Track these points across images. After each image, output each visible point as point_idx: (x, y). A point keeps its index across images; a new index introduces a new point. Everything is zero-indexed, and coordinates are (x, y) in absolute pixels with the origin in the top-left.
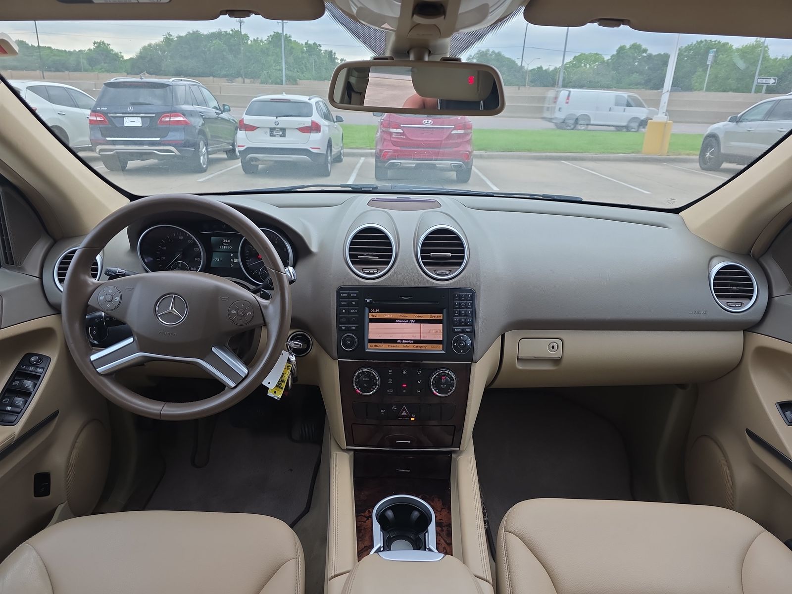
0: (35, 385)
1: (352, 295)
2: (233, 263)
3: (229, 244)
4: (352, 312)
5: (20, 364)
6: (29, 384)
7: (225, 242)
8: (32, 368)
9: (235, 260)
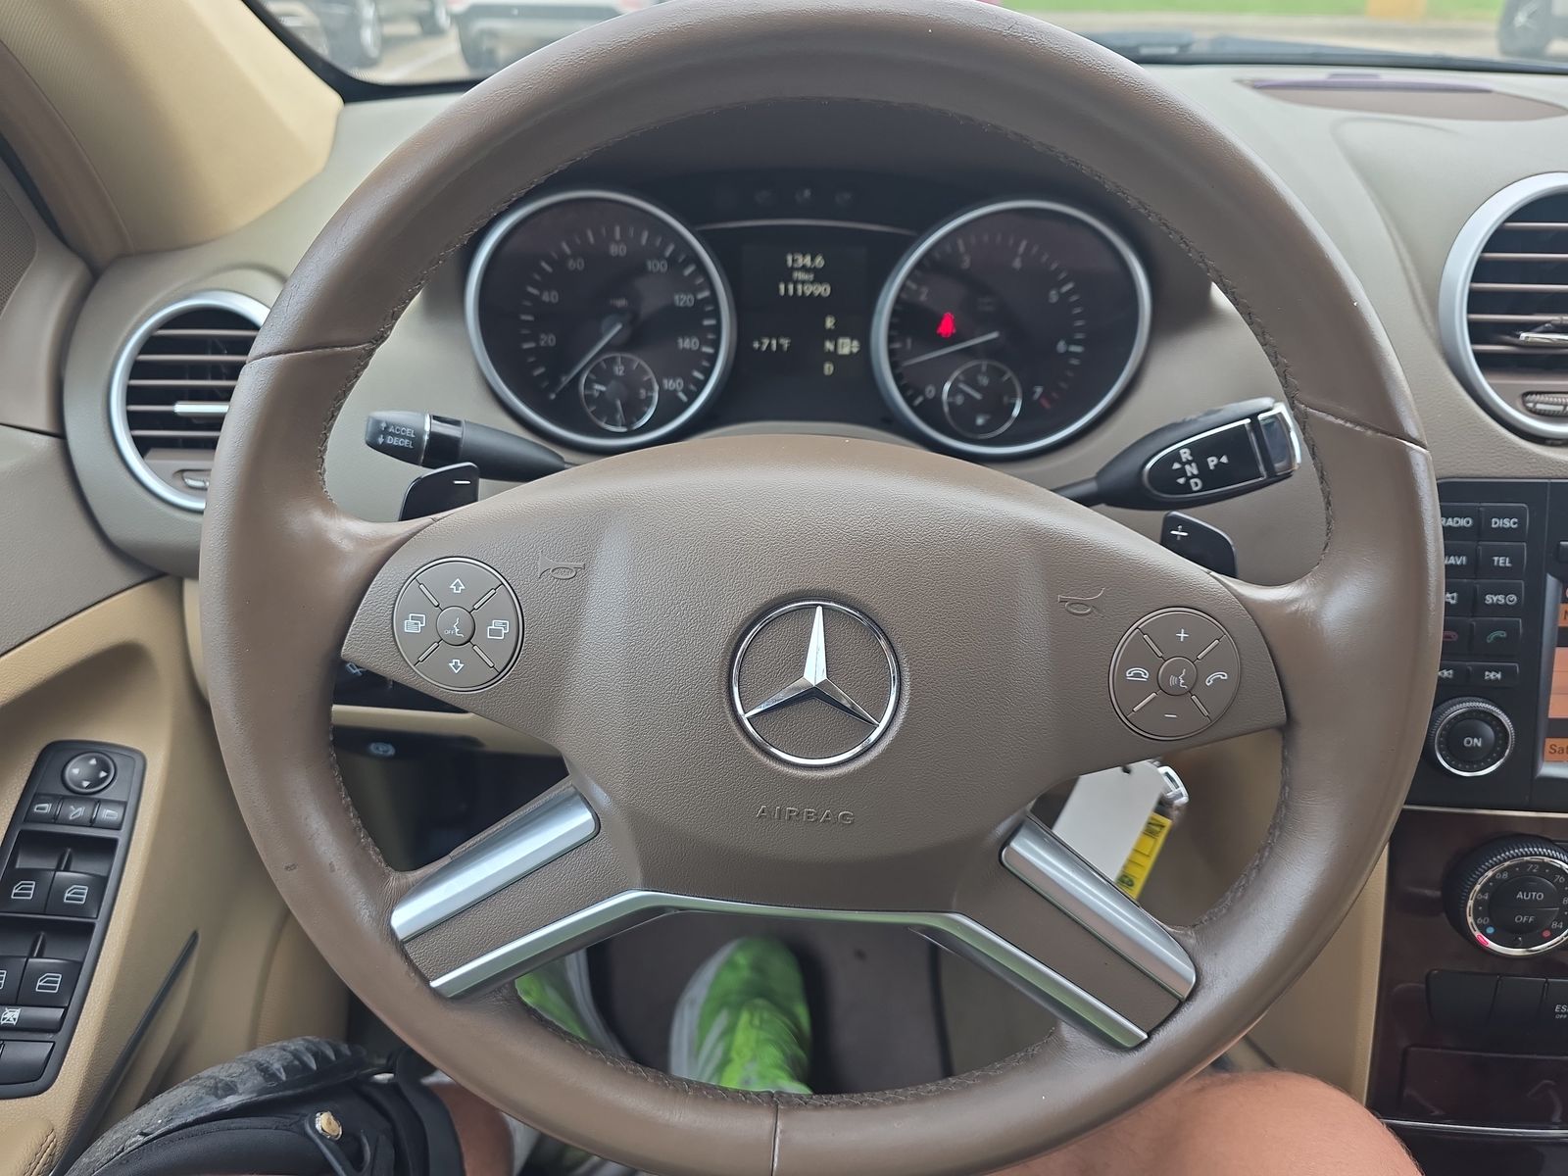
0: (99, 885)
1: (1496, 523)
2: (834, 357)
3: (819, 276)
4: (1496, 606)
5: (30, 795)
6: (73, 881)
7: (804, 269)
8: (78, 811)
9: (847, 346)
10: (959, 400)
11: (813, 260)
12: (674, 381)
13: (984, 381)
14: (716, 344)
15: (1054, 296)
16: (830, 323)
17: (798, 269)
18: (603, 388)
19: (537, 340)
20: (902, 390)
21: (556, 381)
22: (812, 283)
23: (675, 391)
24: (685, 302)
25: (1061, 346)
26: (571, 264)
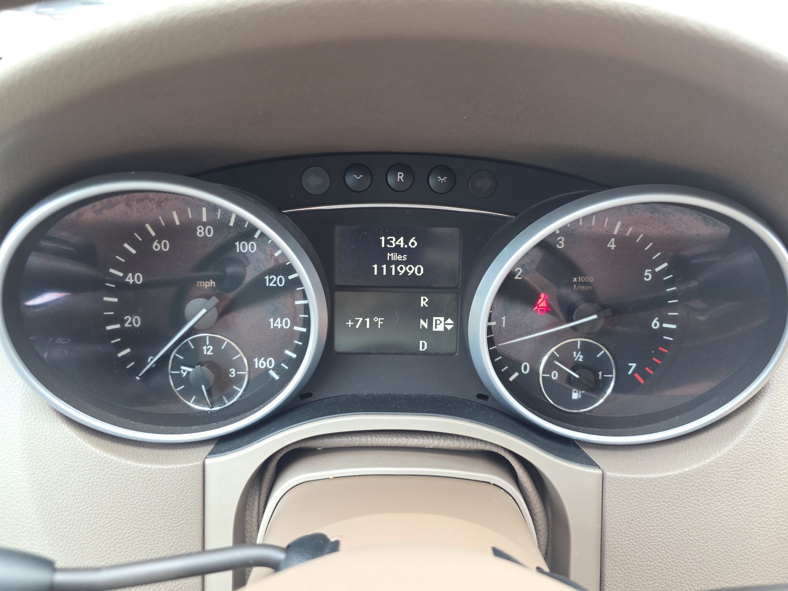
2: (428, 333)
3: (413, 257)
7: (398, 249)
9: (442, 324)
10: (555, 375)
11: (406, 242)
12: (265, 360)
13: (579, 357)
14: (307, 323)
15: (648, 275)
16: (424, 302)
17: (392, 250)
18: (190, 370)
19: (123, 322)
20: (497, 367)
21: (142, 363)
22: (406, 263)
23: (267, 370)
24: (275, 283)
25: (655, 324)
26: (156, 246)
